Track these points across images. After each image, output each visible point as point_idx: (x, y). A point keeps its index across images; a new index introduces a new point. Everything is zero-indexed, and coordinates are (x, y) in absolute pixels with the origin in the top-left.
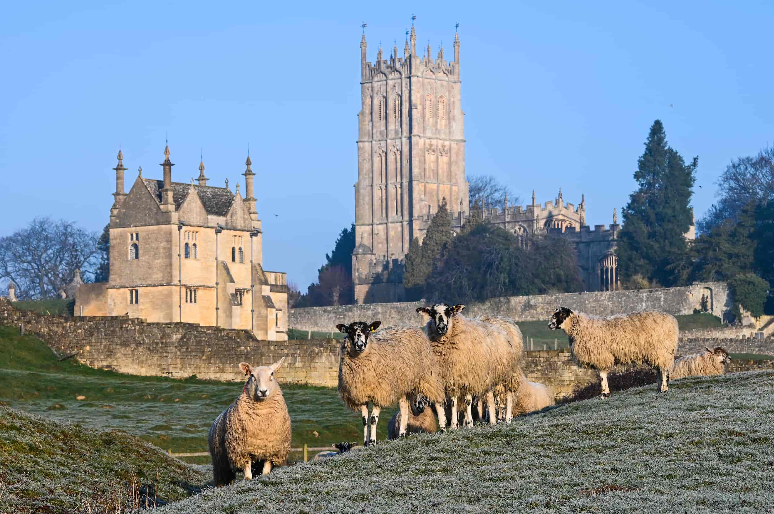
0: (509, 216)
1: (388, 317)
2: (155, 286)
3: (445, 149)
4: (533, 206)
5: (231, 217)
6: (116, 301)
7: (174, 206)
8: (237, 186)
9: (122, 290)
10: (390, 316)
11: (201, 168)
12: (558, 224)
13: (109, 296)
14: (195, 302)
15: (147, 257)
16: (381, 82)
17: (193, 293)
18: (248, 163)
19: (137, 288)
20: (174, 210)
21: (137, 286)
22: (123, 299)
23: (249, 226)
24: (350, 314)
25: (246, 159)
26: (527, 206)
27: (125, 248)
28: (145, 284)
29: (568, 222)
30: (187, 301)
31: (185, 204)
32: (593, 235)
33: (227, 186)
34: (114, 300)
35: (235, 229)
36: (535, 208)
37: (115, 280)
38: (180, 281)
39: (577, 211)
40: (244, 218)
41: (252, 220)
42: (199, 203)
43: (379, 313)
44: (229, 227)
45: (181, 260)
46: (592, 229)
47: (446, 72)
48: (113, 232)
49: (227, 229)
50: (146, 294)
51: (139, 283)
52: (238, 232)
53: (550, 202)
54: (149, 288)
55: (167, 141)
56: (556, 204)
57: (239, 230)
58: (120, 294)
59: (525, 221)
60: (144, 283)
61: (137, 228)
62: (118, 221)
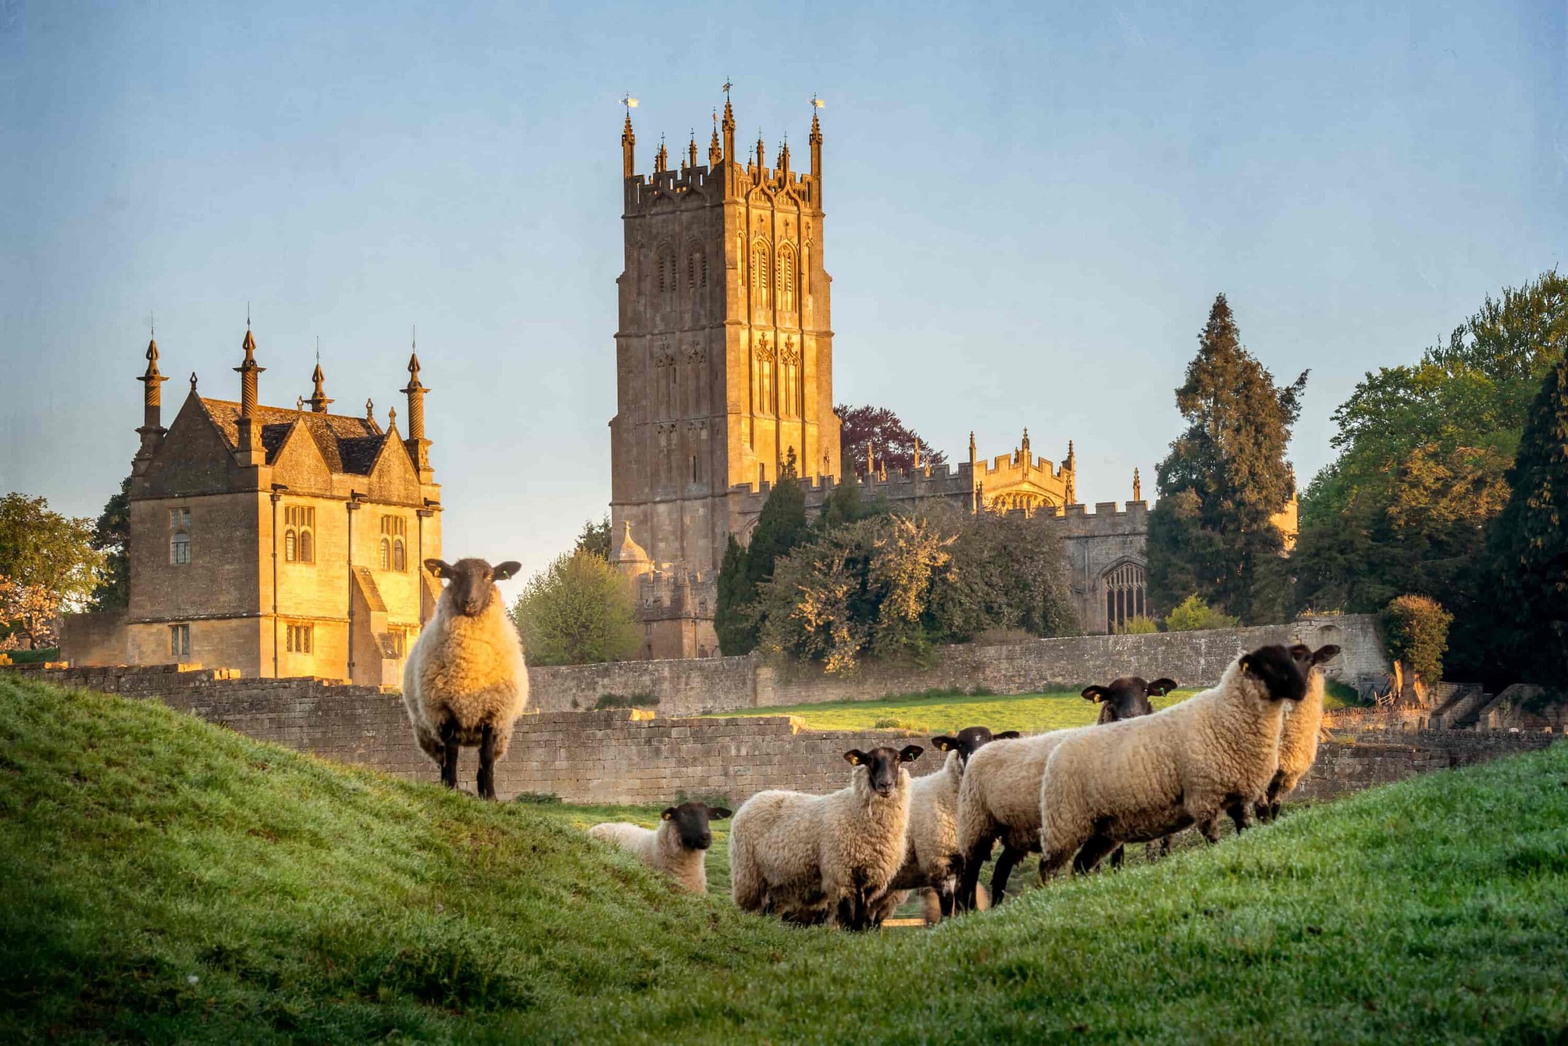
0: (924, 485)
1: (683, 686)
2: (223, 618)
3: (793, 350)
4: (971, 464)
5: (380, 476)
6: (144, 649)
7: (263, 455)
8: (392, 415)
9: (156, 627)
10: (687, 684)
11: (317, 377)
12: (1021, 502)
13: (130, 640)
14: (307, 650)
15: (208, 559)
16: (664, 216)
17: (303, 632)
18: (414, 366)
19: (187, 622)
20: (264, 462)
21: (188, 619)
22: (158, 645)
23: (416, 495)
24: (606, 681)
25: (410, 359)
26: (961, 465)
27: (163, 540)
28: (203, 614)
29: (1041, 498)
30: (290, 649)
31: (286, 451)
32: (1093, 522)
33: (370, 413)
34: (139, 647)
35: (387, 503)
36: (975, 468)
37: (141, 607)
38: (275, 608)
39: (1059, 474)
40: (405, 480)
41: (420, 483)
42: (314, 448)
43: (665, 678)
44: (375, 497)
45: (278, 565)
46: (1091, 510)
47: (795, 196)
48: (139, 508)
49: (372, 502)
50: (206, 635)
51: (191, 612)
52: (393, 508)
53: (1007, 457)
54: (213, 622)
55: (249, 322)
56: (1016, 461)
57: (395, 504)
58: (151, 634)
59: (956, 495)
60: (200, 612)
61: (188, 499)
62: (147, 485)
